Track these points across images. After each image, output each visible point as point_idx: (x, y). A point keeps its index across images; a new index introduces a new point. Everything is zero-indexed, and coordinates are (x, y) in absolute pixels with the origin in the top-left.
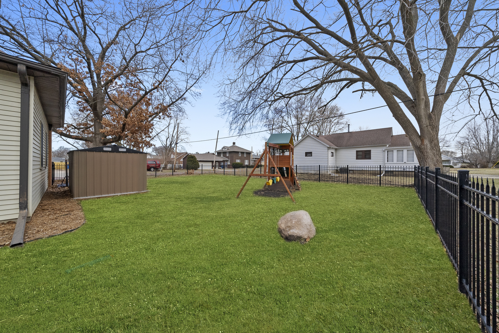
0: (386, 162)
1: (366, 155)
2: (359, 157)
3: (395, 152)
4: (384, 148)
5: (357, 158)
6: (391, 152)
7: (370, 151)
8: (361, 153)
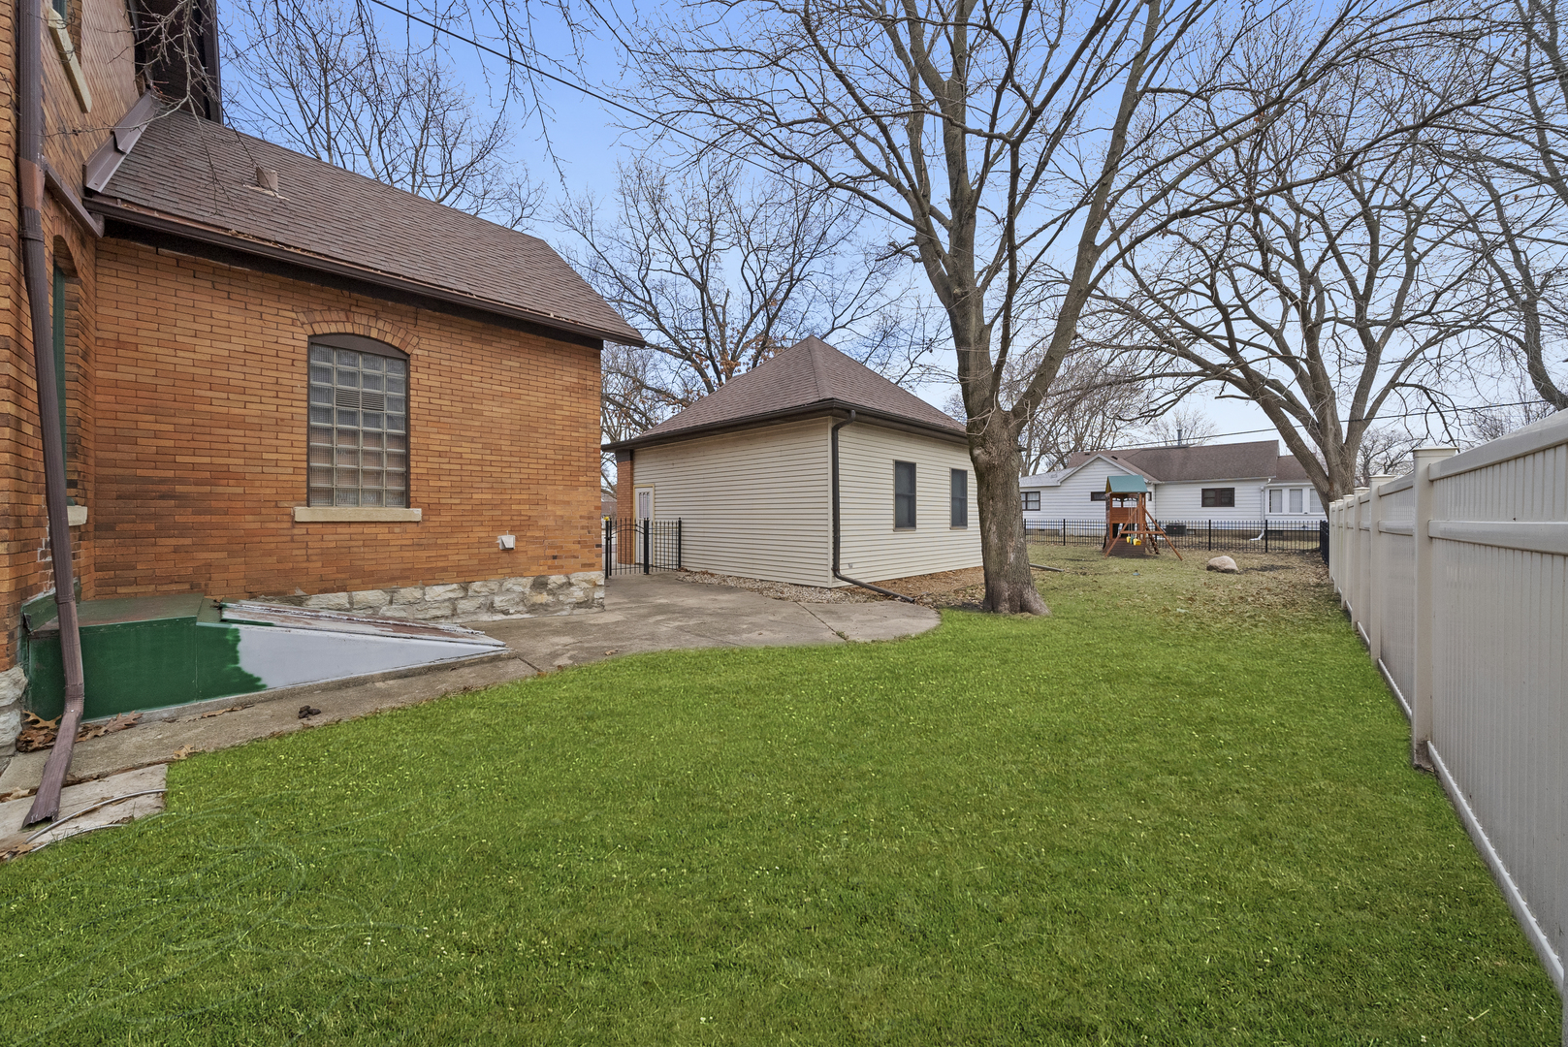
0: (1267, 512)
1: (1225, 498)
2: (1208, 501)
3: (1286, 493)
4: (1262, 485)
5: (1204, 505)
6: (1278, 493)
7: (1232, 490)
8: (1212, 494)
